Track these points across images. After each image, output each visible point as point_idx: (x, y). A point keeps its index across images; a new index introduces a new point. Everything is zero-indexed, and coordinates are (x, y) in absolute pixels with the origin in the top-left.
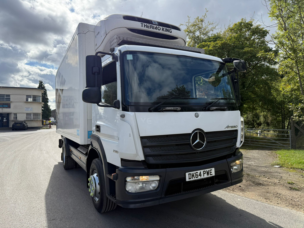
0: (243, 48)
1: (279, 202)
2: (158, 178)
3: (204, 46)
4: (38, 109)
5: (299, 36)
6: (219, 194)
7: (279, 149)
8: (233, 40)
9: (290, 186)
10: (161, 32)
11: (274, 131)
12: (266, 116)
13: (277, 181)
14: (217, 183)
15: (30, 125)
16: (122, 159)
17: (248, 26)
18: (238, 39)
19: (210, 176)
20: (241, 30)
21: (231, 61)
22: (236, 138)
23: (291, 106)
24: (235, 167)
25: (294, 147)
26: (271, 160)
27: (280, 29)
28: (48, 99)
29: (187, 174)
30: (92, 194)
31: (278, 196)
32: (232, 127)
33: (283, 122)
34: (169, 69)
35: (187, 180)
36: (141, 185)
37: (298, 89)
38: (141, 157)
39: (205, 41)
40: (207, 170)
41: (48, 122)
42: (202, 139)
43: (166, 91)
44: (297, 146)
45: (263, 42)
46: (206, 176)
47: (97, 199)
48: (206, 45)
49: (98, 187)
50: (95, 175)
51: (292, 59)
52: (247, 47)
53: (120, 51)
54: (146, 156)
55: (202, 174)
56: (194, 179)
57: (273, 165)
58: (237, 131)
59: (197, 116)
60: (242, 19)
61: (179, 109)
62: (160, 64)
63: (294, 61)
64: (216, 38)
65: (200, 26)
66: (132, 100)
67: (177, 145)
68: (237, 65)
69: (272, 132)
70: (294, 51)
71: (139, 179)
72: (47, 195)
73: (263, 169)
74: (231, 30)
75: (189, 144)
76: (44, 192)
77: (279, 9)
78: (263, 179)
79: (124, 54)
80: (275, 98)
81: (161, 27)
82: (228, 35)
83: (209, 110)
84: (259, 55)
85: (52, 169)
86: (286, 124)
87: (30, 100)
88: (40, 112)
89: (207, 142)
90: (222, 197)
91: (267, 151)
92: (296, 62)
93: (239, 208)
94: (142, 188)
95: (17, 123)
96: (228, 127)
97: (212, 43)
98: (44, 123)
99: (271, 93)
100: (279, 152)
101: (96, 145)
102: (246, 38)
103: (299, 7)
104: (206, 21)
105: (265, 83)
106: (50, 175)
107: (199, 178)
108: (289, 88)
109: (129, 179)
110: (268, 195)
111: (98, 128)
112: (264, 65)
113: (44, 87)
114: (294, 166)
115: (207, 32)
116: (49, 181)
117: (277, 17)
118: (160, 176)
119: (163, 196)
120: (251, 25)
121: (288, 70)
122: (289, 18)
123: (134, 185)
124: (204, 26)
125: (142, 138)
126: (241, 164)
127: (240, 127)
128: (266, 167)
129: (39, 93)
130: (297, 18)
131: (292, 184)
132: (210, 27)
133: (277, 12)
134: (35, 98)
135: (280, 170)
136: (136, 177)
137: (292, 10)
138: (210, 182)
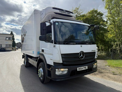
0: (94, 20)
1: (110, 79)
2: (67, 70)
3: (79, 19)
4: (11, 43)
5: (116, 16)
6: (87, 76)
7: (107, 60)
8: (90, 17)
9: (113, 73)
10: (66, 14)
11: (105, 53)
12: (102, 47)
13: (108, 71)
14: (88, 72)
15: (7, 49)
16: (54, 62)
17: (96, 11)
18: (92, 16)
19: (86, 69)
20: (93, 13)
21: (93, 26)
22: (95, 55)
23: (112, 43)
24: (94, 66)
25: (113, 59)
26: (105, 64)
27: (109, 13)
28: (14, 39)
29: (78, 68)
30: (40, 76)
31: (109, 77)
32: (94, 51)
33: (108, 49)
34: (68, 27)
35: (78, 70)
36: (61, 72)
37: (115, 37)
38: (61, 62)
39: (79, 17)
40: (85, 67)
41: (15, 48)
42: (83, 55)
43: (67, 37)
44: (114, 58)
45: (102, 18)
46: (84, 69)
47: (42, 78)
48: (80, 19)
49: (43, 73)
50: (41, 69)
51: (113, 25)
52: (96, 19)
53: (53, 21)
54: (63, 61)
55: (83, 68)
56: (80, 70)
57: (106, 66)
58: (95, 52)
59: (81, 46)
60: (94, 9)
61: (75, 43)
62: (65, 26)
63: (114, 26)
64: (83, 16)
65: (77, 11)
66: (58, 40)
67: (74, 57)
68: (96, 27)
69: (104, 53)
70: (114, 22)
71: (60, 70)
72: (20, 77)
73: (102, 67)
74: (89, 13)
75: (79, 57)
76: (19, 76)
77: (109, 6)
78: (103, 71)
79: (54, 23)
80: (106, 40)
81: (67, 12)
82: (88, 15)
83: (86, 44)
84: (101, 23)
85: (20, 67)
86: (110, 50)
87: (7, 39)
88: (12, 44)
89: (85, 56)
90: (89, 78)
91: (103, 61)
92: (115, 26)
93: (95, 81)
94: (61, 73)
95: (2, 49)
96: (92, 51)
97: (82, 18)
98: (13, 49)
99: (104, 38)
100: (107, 61)
101: (42, 57)
102: (95, 16)
103: (116, 5)
104: (79, 9)
105: (102, 34)
106: (20, 69)
107: (82, 70)
108: (112, 36)
109: (57, 70)
110: (105, 77)
111: (43, 51)
112: (101, 27)
113: (13, 34)
114: (114, 66)
115: (80, 14)
116: (20, 72)
117: (108, 9)
118: (68, 69)
119: (69, 76)
120: (97, 11)
121: (111, 29)
122: (112, 9)
123: (58, 72)
124: (79, 11)
125: (62, 54)
126: (97, 65)
127: (96, 51)
128: (103, 66)
129: (11, 36)
130: (115, 9)
131: (114, 72)
132: (81, 12)
133: (108, 7)
134: (9, 38)
135: (109, 67)
136: (59, 69)
137: (113, 6)
138: (86, 71)
